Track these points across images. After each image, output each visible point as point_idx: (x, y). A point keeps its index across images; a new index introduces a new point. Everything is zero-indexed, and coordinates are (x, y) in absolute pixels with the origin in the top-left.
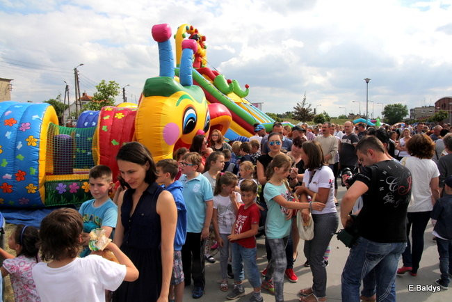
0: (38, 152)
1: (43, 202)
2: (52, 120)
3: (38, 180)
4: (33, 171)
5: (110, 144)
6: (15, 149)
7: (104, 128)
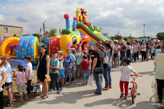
0: (34, 50)
1: (35, 64)
2: (37, 41)
3: (34, 58)
4: (33, 55)
5: (53, 48)
6: (28, 49)
7: (51, 43)
